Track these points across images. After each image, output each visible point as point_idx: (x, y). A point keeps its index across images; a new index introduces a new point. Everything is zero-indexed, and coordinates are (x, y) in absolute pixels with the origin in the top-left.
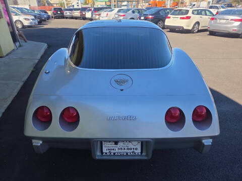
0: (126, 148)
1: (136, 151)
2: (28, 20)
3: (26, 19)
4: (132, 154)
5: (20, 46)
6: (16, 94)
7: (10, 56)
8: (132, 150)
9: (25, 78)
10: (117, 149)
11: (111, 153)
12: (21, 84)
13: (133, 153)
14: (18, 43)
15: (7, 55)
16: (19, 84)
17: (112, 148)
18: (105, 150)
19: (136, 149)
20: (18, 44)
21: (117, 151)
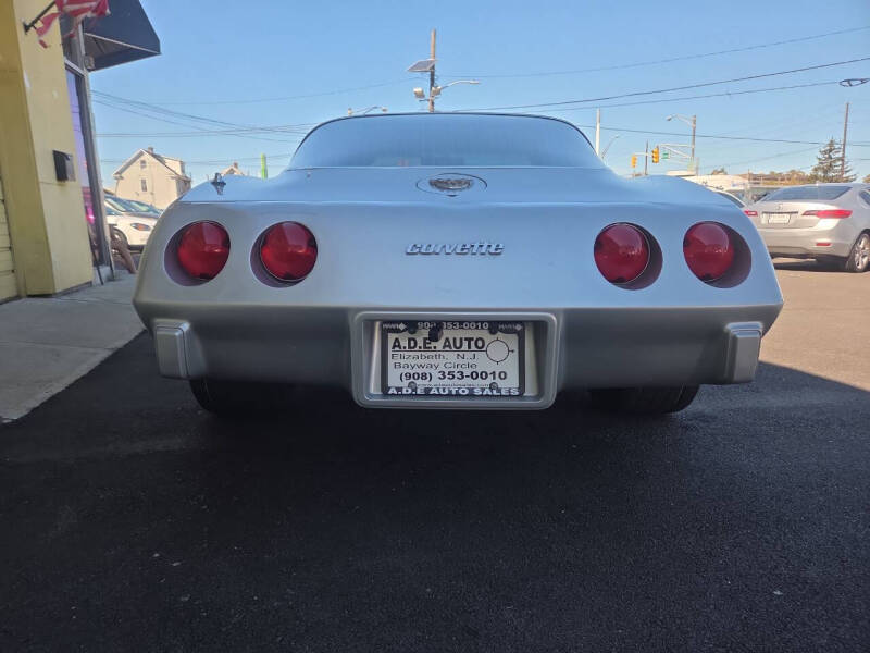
0: (467, 372)
1: (501, 384)
2: (146, 228)
3: (137, 226)
4: (487, 392)
5: (111, 278)
6: (84, 373)
7: (78, 297)
8: (490, 380)
9: (120, 343)
10: (436, 374)
11: (415, 390)
12: (103, 355)
13: (491, 389)
14: (108, 268)
15: (66, 293)
16: (95, 354)
17: (420, 371)
18: (394, 381)
19: (503, 375)
20: (105, 270)
21: (436, 381)
